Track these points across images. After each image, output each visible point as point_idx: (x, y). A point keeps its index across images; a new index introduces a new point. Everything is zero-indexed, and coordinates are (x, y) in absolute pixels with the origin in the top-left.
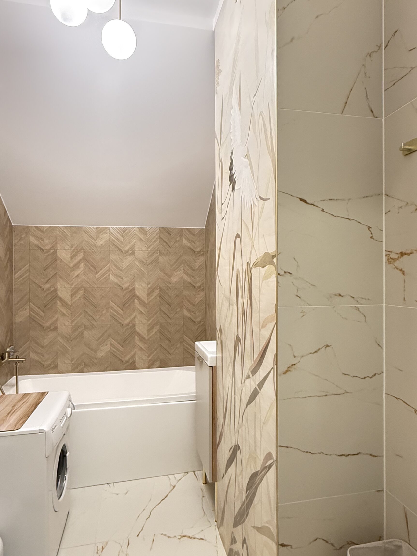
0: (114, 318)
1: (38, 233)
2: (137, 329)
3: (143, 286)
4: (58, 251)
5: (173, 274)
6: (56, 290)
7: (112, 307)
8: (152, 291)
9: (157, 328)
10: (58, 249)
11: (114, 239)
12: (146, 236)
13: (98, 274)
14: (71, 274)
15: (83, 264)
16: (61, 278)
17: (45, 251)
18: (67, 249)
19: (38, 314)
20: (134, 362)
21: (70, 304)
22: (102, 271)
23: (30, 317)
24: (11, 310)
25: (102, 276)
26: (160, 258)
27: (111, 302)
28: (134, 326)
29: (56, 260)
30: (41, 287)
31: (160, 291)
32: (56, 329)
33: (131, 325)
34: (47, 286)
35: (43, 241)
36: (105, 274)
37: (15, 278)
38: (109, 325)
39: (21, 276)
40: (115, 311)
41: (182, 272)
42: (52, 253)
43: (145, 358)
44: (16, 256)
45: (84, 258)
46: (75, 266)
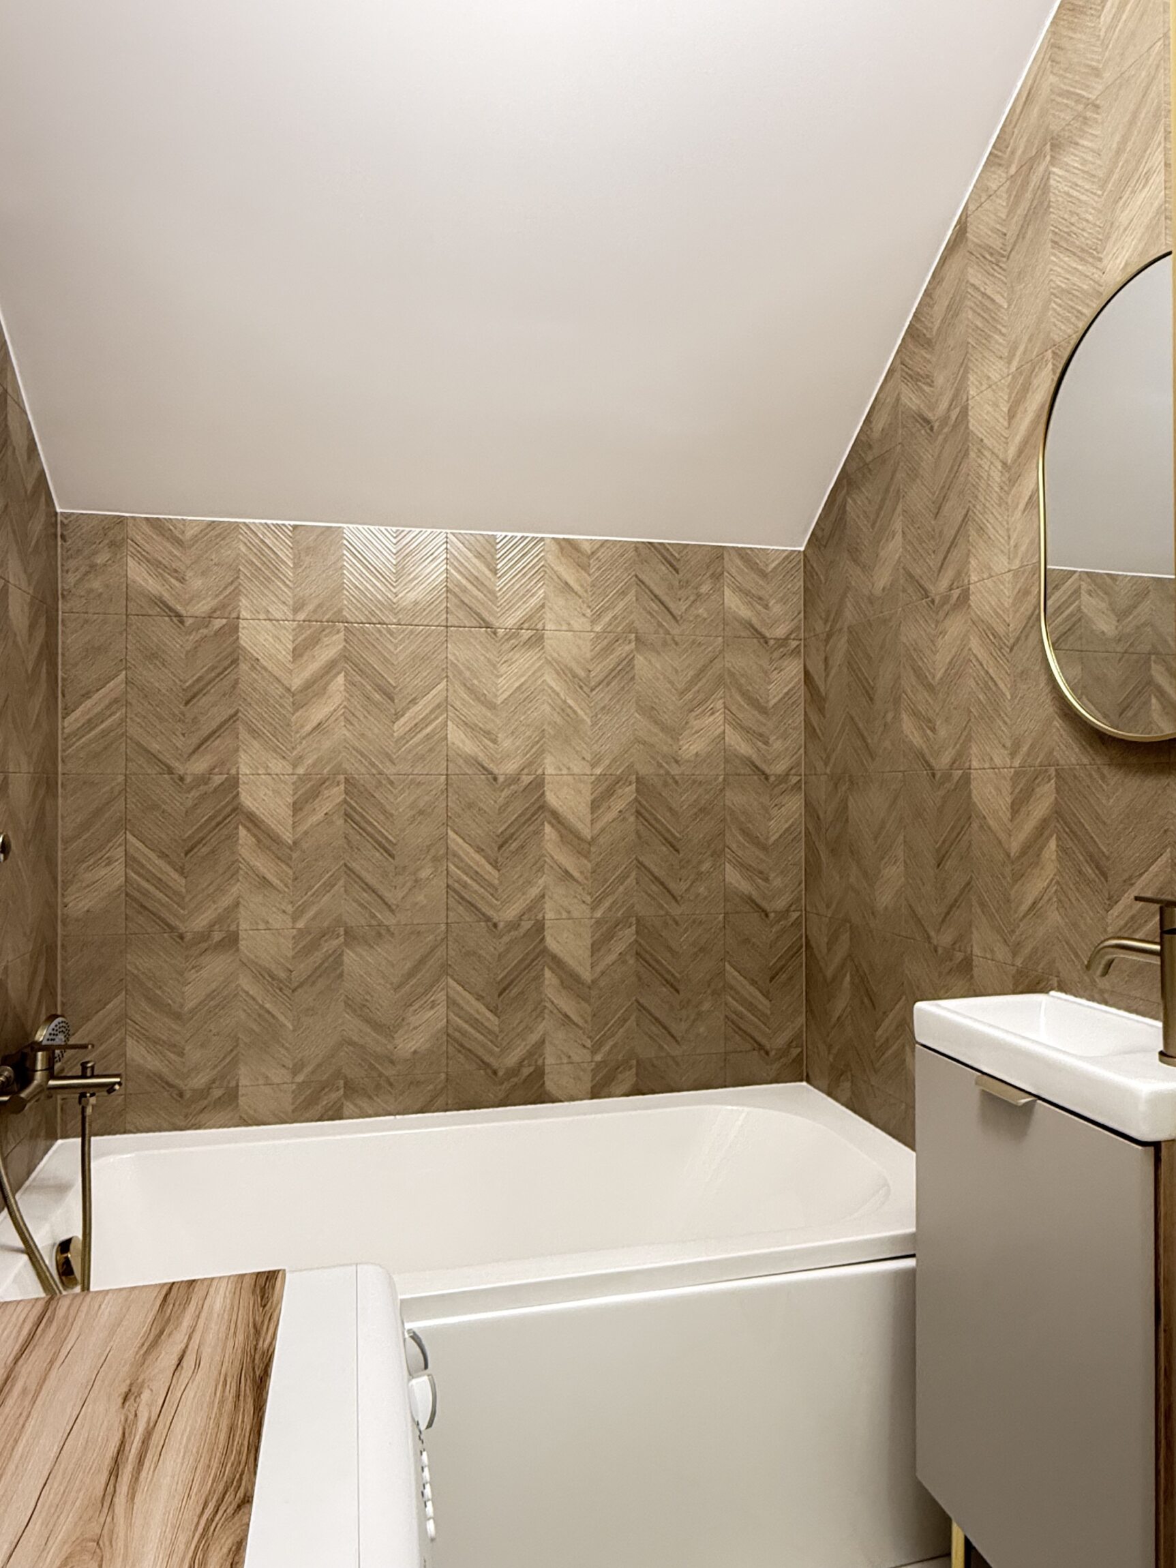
0: (463, 898)
1: (161, 549)
2: (550, 943)
3: (576, 770)
4: (242, 623)
5: (687, 723)
6: (233, 783)
7: (455, 855)
8: (609, 792)
9: (628, 935)
10: (244, 614)
11: (464, 582)
12: (586, 575)
13: (403, 720)
14: (293, 719)
15: (341, 679)
16: (254, 733)
17: (189, 622)
18: (278, 616)
19: (160, 883)
20: (539, 1073)
21: (290, 842)
22: (416, 709)
23: (127, 895)
24: (51, 862)
25: (416, 728)
26: (640, 660)
27: (450, 833)
28: (540, 927)
29: (235, 662)
30: (170, 771)
31: (637, 790)
32: (231, 941)
33: (526, 925)
34: (199, 766)
35: (182, 580)
36: (426, 721)
37: (67, 731)
38: (443, 927)
39: (90, 724)
40: (467, 870)
41: (719, 717)
42: (216, 633)
43: (580, 1055)
44: (70, 641)
45: (345, 656)
46: (308, 685)
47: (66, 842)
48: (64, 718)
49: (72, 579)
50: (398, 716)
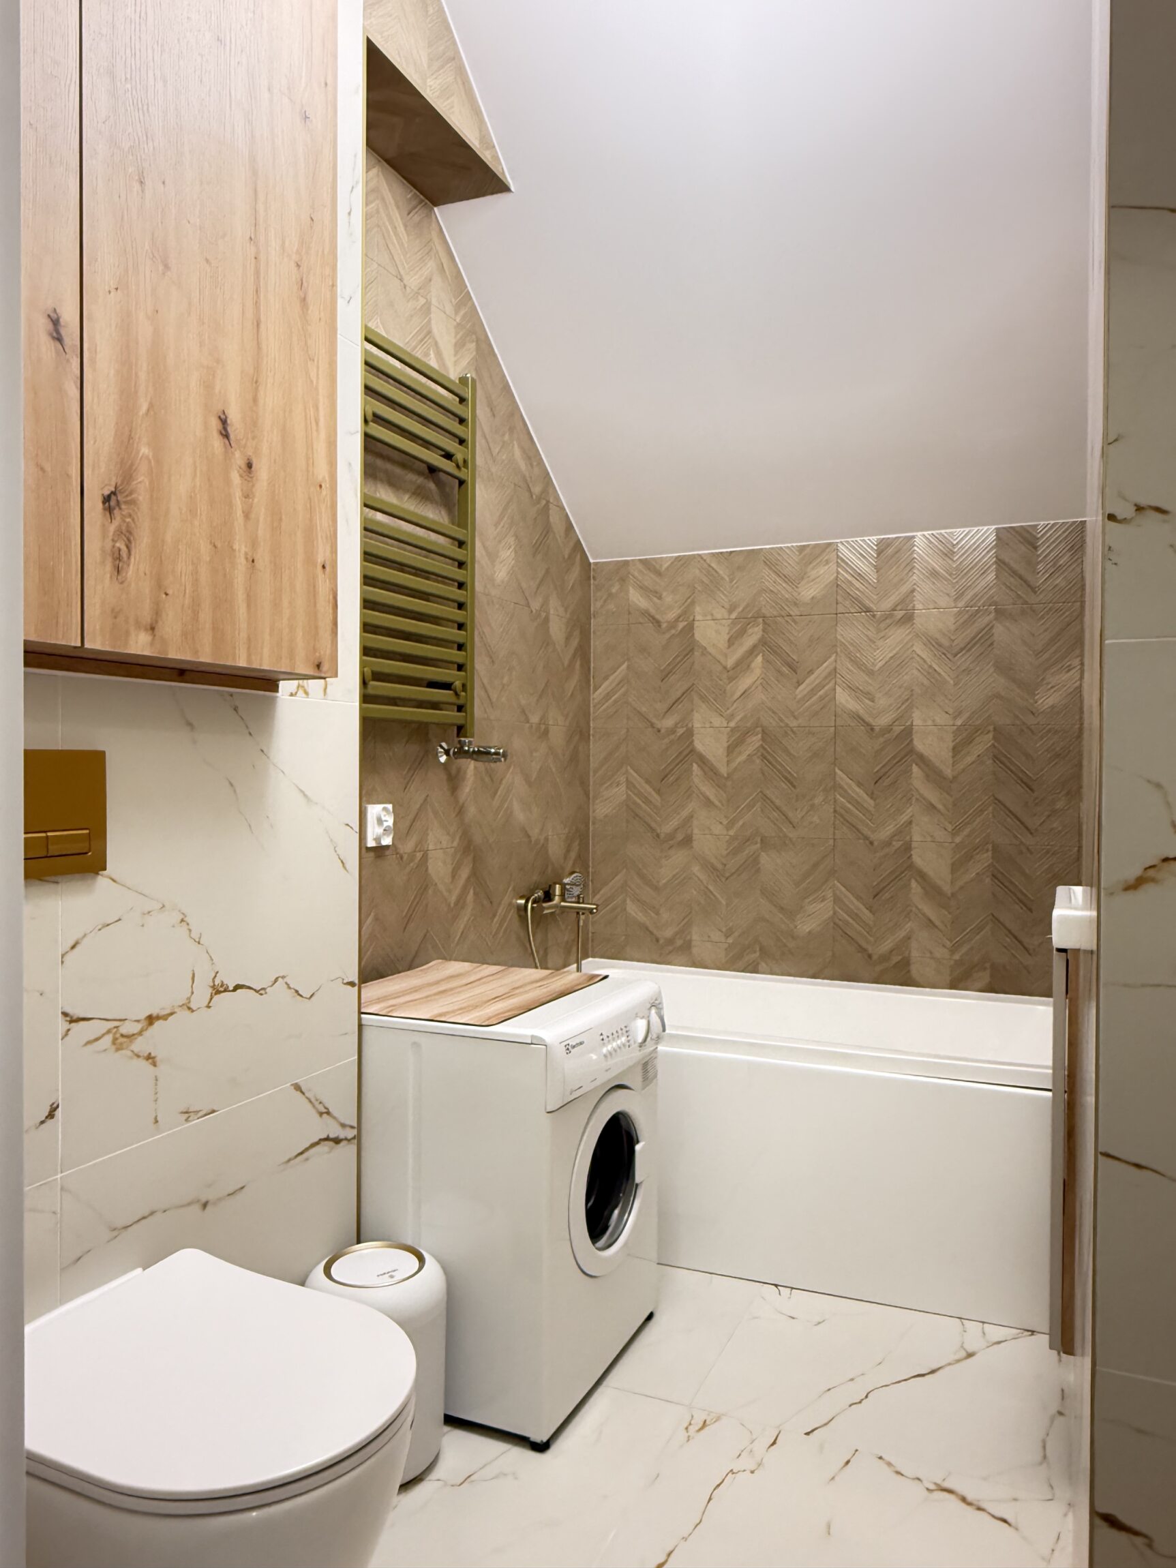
0: (845, 819)
1: (649, 579)
2: (917, 859)
3: (938, 721)
4: (696, 624)
6: (690, 733)
7: (841, 787)
8: (969, 741)
9: (985, 858)
10: (697, 618)
11: (850, 578)
12: (950, 562)
13: (803, 686)
14: (728, 688)
15: (760, 658)
16: (703, 698)
17: (664, 625)
18: (719, 616)
19: (647, 801)
20: (905, 963)
21: (725, 775)
22: (812, 677)
23: (627, 806)
24: (584, 783)
25: (813, 692)
26: (999, 629)
27: (838, 771)
28: (908, 848)
29: (692, 650)
30: (652, 725)
31: (994, 738)
32: (688, 841)
33: (897, 844)
34: (668, 723)
35: (660, 598)
36: (821, 686)
37: (596, 701)
38: (831, 842)
39: (608, 696)
40: (851, 800)
42: (681, 631)
43: (941, 952)
44: (597, 644)
45: (763, 642)
46: (738, 664)
47: (596, 772)
48: (594, 693)
49: (599, 604)
50: (799, 683)
